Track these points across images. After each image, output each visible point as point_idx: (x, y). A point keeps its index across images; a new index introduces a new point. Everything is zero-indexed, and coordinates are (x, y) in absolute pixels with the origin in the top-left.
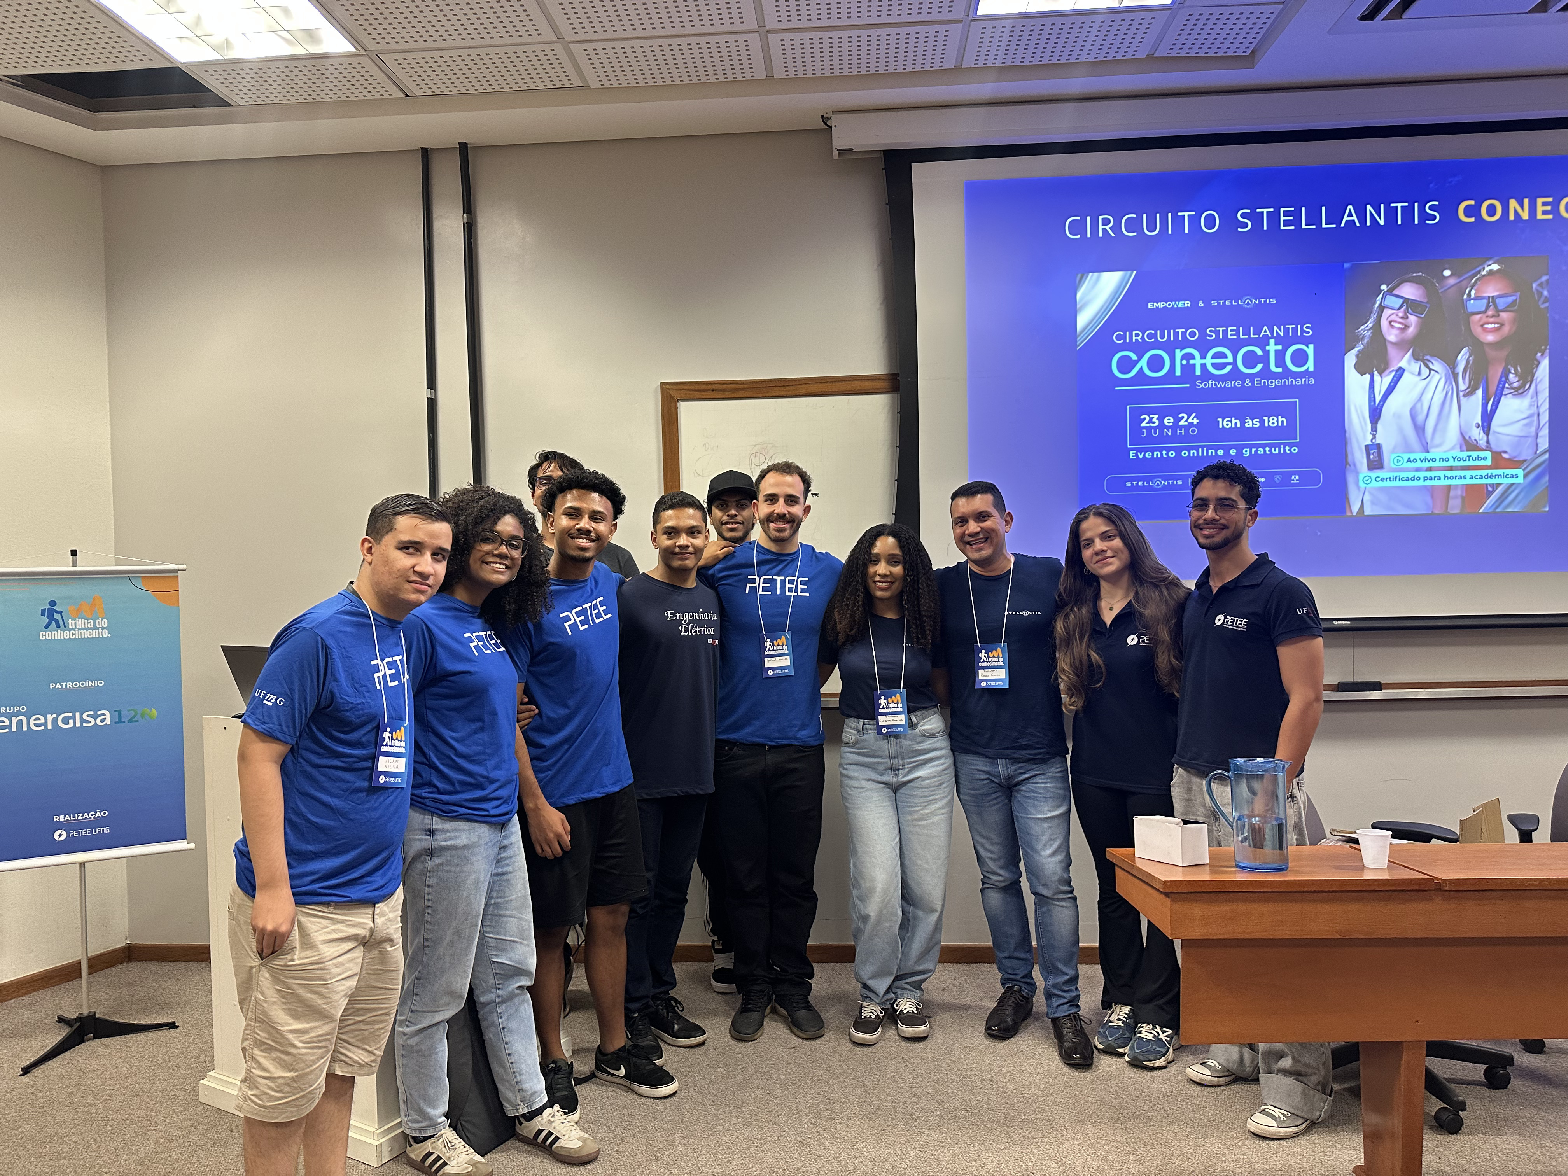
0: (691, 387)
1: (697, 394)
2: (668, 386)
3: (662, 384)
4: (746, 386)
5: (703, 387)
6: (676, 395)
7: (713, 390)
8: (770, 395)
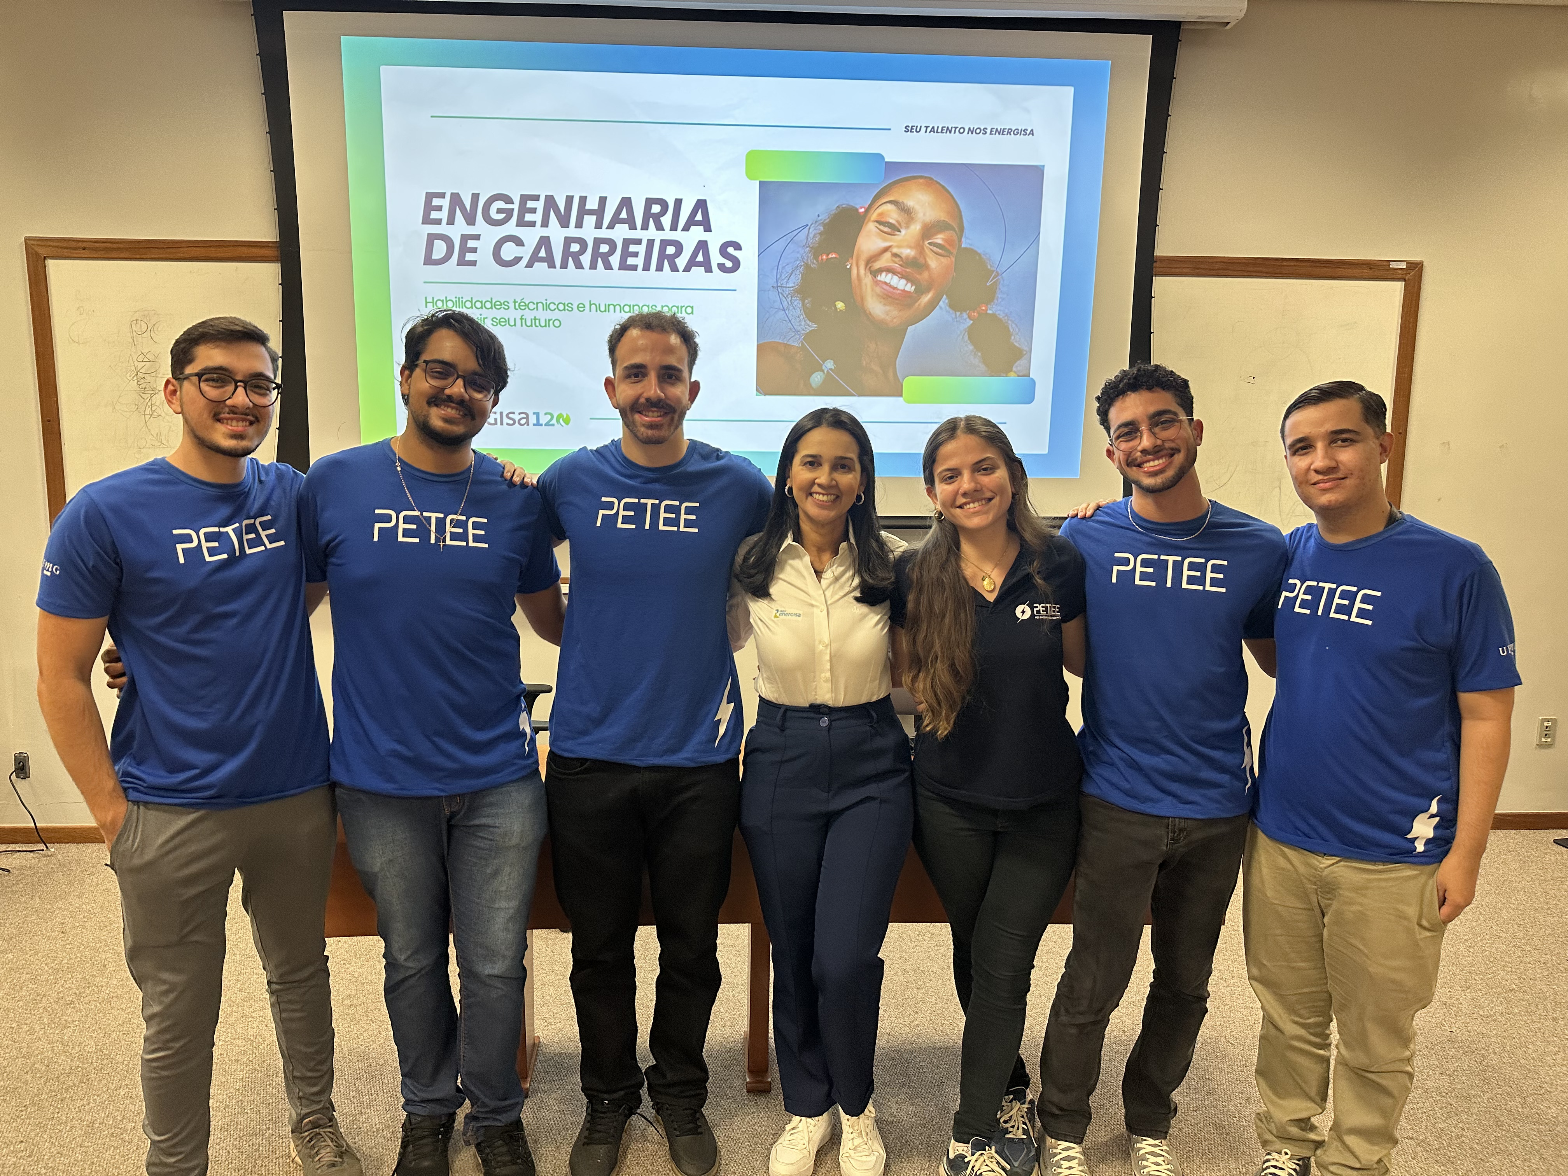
0: (59, 244)
1: (66, 252)
2: (32, 242)
3: (27, 239)
4: (121, 246)
5: (74, 244)
6: (42, 251)
7: (84, 249)
8: (149, 257)
